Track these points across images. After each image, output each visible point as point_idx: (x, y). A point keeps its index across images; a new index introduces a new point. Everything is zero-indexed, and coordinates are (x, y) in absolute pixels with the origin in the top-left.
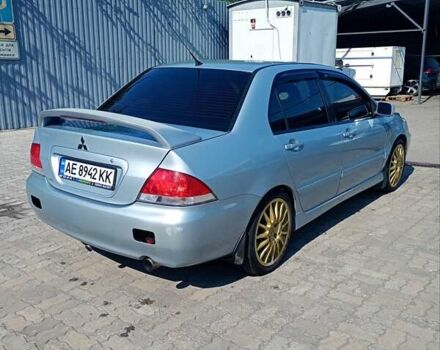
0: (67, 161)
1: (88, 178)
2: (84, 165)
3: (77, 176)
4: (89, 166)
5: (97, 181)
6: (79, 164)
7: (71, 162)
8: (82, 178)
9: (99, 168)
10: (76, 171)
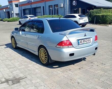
0: (80, 41)
1: (85, 42)
2: (84, 40)
3: (83, 43)
4: (85, 40)
5: (87, 42)
6: (83, 40)
7: (81, 40)
8: (84, 43)
9: (87, 39)
10: (83, 42)
